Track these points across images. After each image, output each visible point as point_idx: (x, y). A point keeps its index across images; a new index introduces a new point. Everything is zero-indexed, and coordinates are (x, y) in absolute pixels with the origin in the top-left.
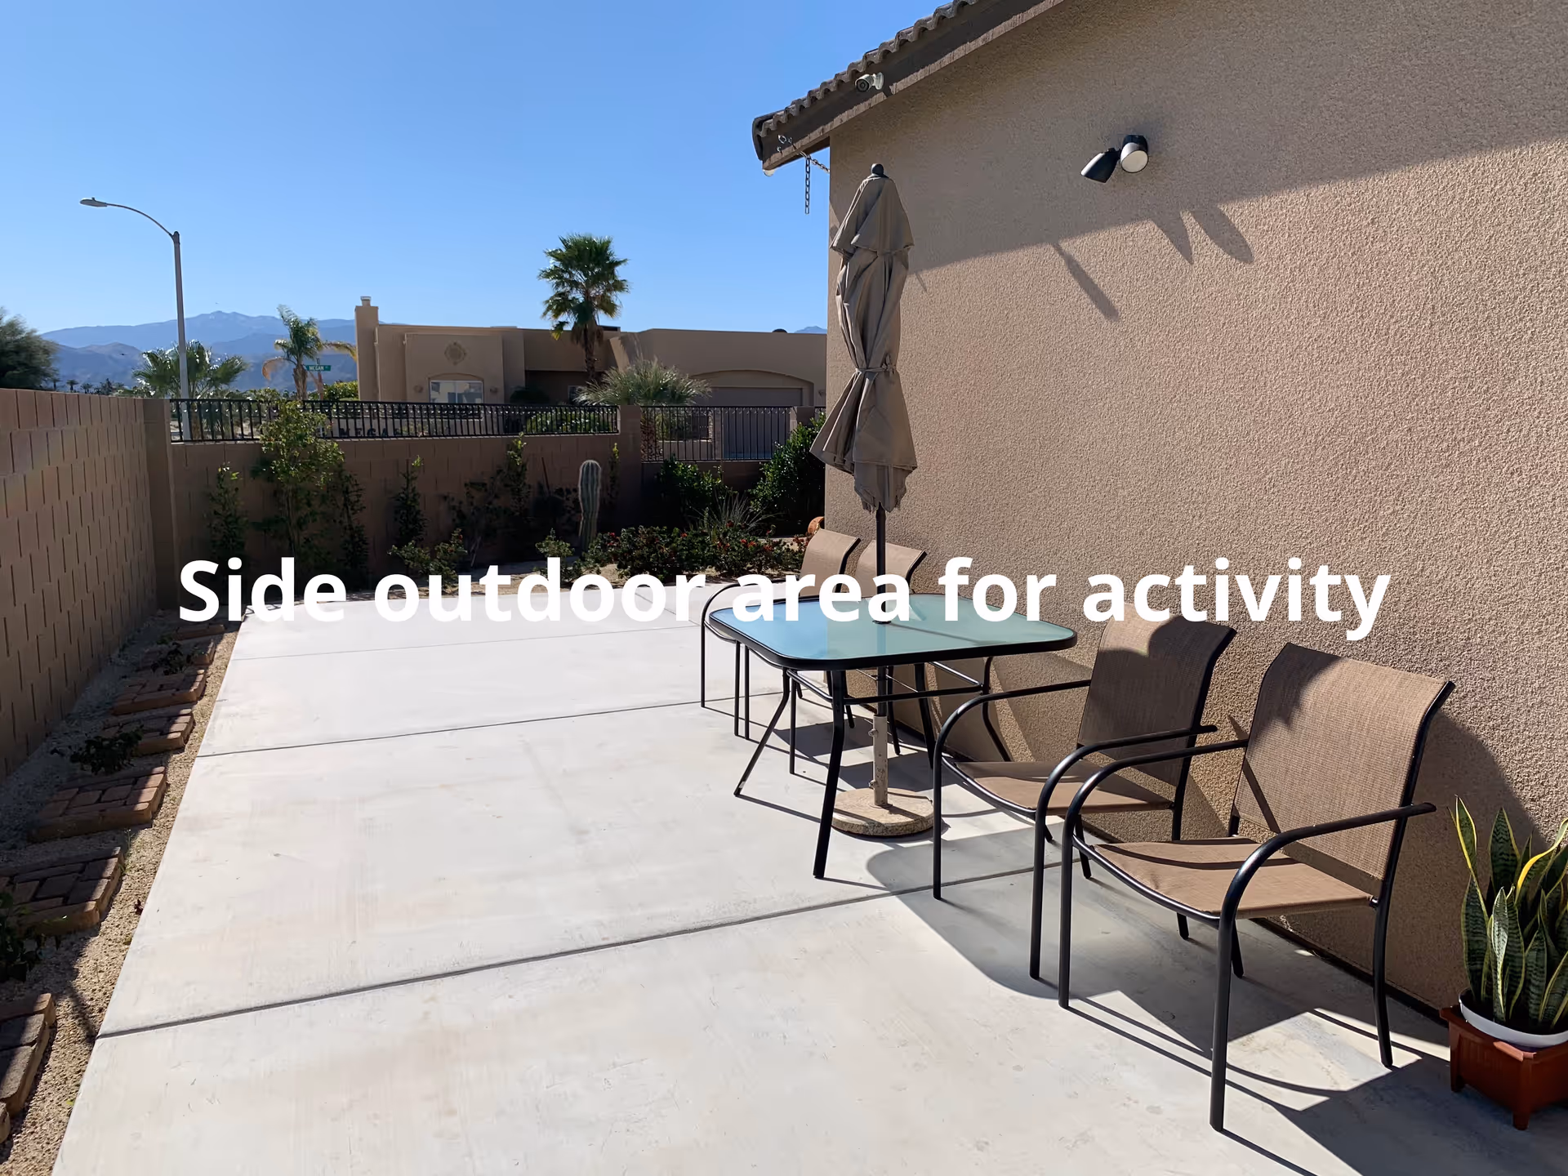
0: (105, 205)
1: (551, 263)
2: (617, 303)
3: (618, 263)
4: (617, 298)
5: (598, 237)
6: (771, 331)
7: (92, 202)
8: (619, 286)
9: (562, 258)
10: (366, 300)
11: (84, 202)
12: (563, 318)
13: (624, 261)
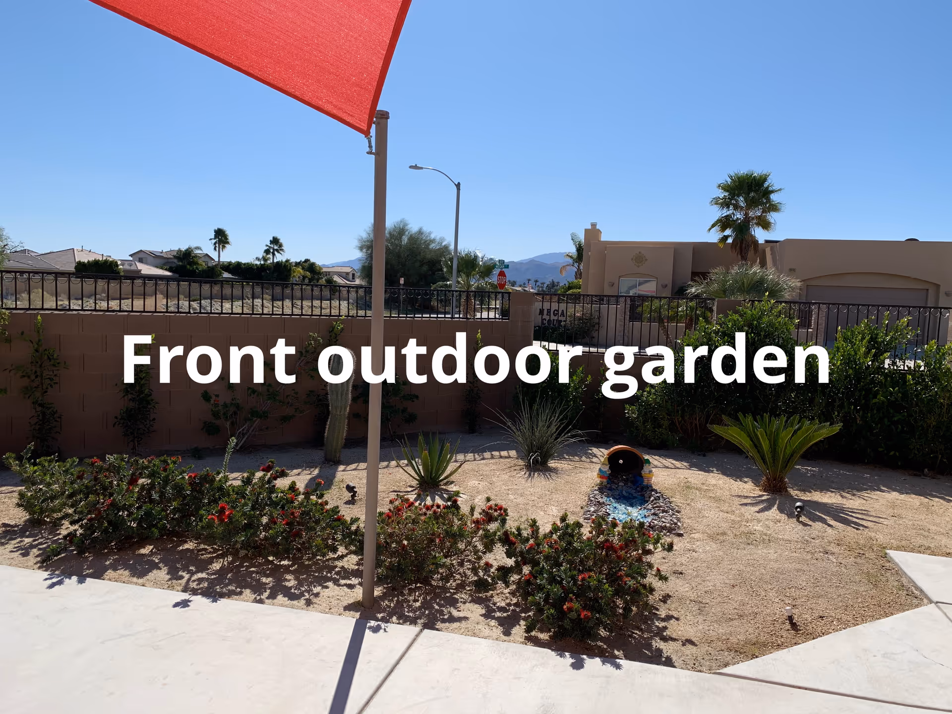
0: (422, 168)
1: (722, 194)
2: (772, 221)
3: (772, 192)
4: (772, 217)
5: (757, 171)
6: (904, 240)
7: (415, 167)
8: (774, 208)
9: (729, 189)
10: (594, 225)
11: (411, 167)
12: (728, 232)
13: (780, 190)
